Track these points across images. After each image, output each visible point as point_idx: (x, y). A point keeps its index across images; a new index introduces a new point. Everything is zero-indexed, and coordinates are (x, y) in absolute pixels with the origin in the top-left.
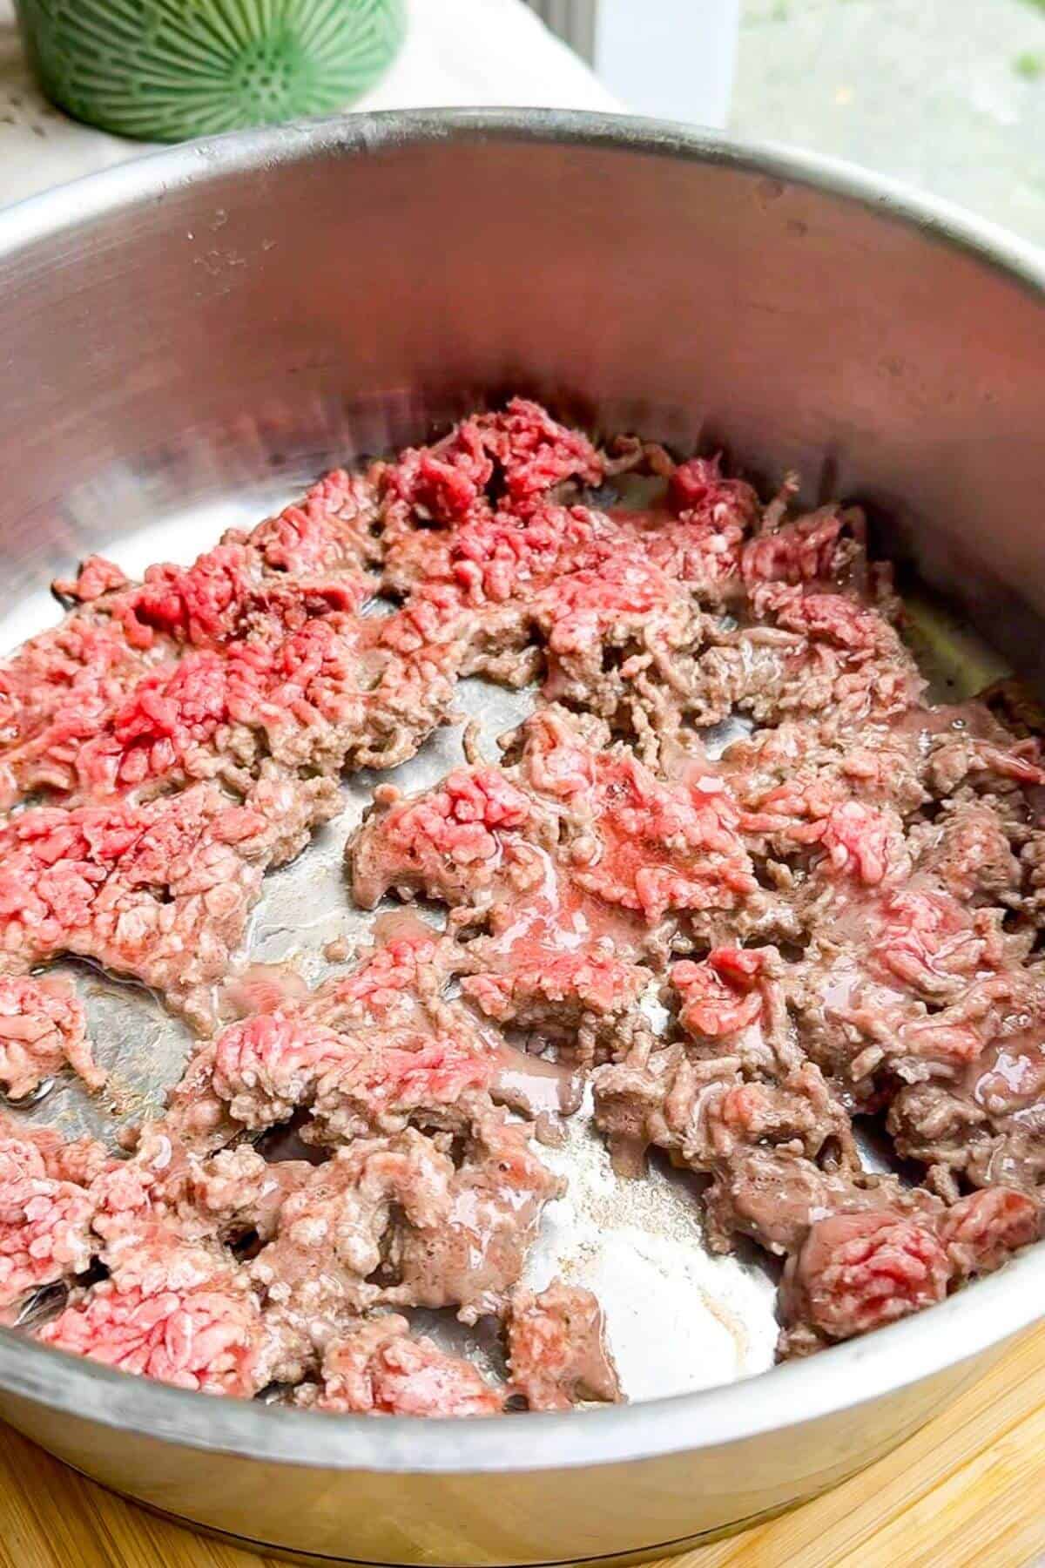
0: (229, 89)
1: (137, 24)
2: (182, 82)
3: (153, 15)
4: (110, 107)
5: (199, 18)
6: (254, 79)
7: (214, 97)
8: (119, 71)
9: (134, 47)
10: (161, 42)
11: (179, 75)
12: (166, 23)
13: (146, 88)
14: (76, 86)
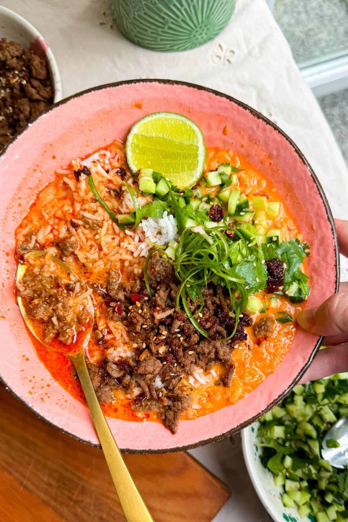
0: (190, 38)
1: (163, 24)
2: (175, 38)
3: (168, 21)
4: (148, 44)
5: (183, 21)
6: (197, 35)
7: (185, 41)
8: (154, 35)
9: (160, 30)
10: (170, 28)
11: (174, 36)
12: (172, 23)
13: (162, 40)
14: (136, 36)
